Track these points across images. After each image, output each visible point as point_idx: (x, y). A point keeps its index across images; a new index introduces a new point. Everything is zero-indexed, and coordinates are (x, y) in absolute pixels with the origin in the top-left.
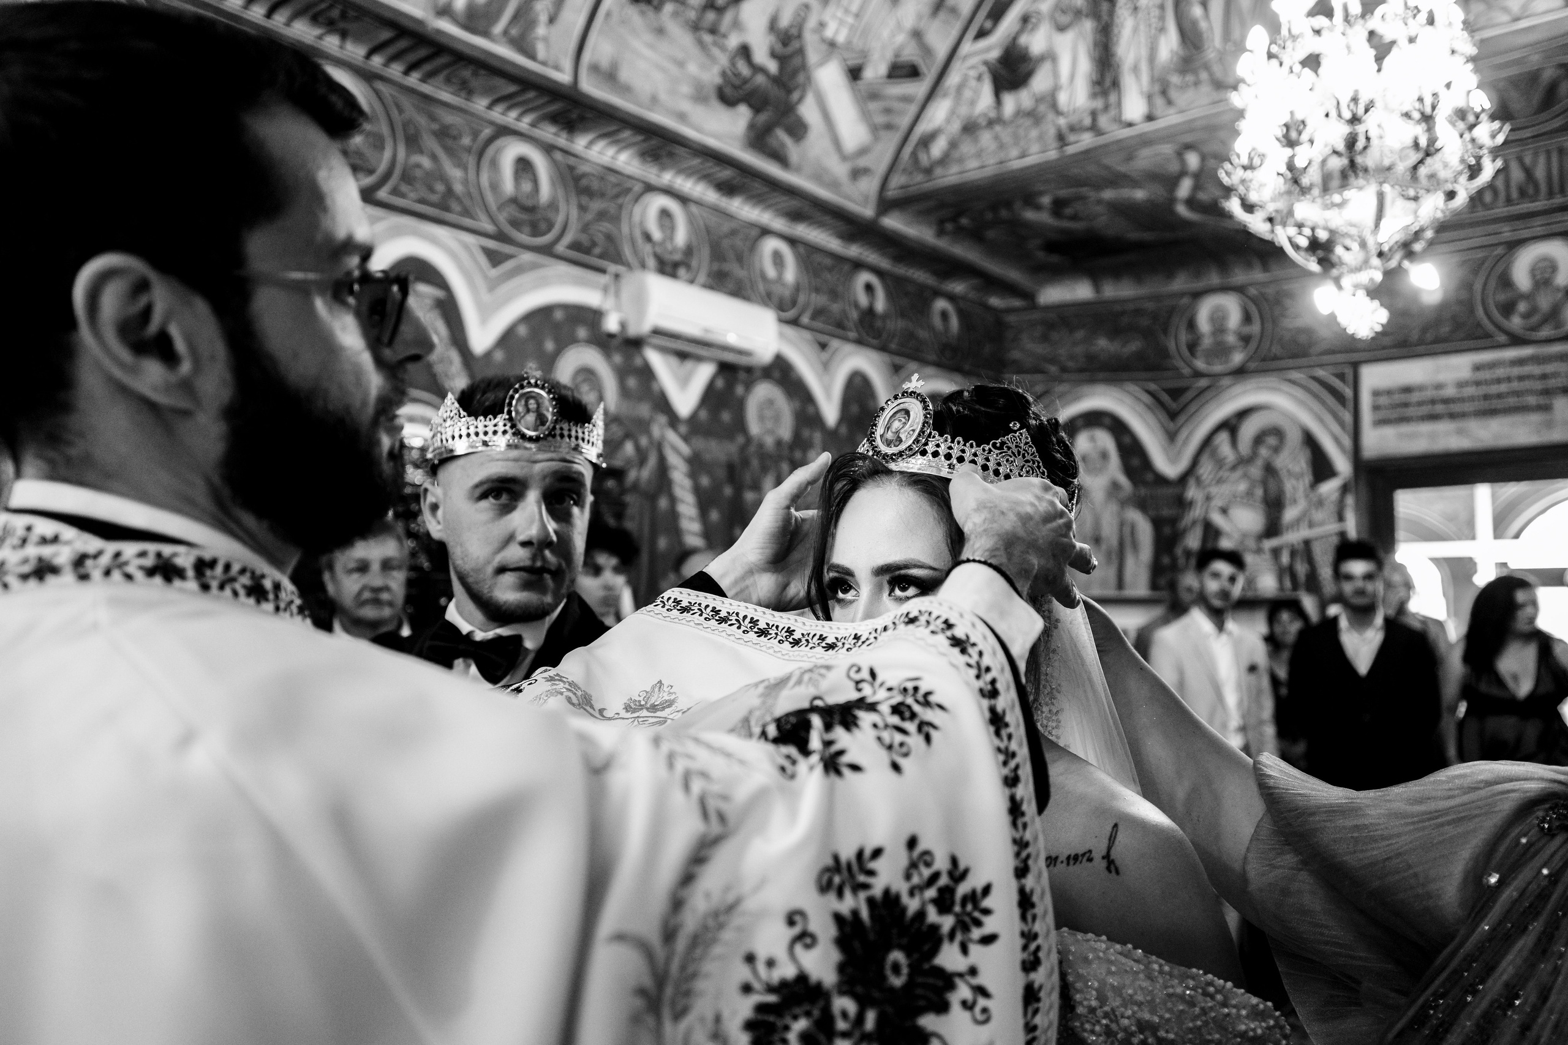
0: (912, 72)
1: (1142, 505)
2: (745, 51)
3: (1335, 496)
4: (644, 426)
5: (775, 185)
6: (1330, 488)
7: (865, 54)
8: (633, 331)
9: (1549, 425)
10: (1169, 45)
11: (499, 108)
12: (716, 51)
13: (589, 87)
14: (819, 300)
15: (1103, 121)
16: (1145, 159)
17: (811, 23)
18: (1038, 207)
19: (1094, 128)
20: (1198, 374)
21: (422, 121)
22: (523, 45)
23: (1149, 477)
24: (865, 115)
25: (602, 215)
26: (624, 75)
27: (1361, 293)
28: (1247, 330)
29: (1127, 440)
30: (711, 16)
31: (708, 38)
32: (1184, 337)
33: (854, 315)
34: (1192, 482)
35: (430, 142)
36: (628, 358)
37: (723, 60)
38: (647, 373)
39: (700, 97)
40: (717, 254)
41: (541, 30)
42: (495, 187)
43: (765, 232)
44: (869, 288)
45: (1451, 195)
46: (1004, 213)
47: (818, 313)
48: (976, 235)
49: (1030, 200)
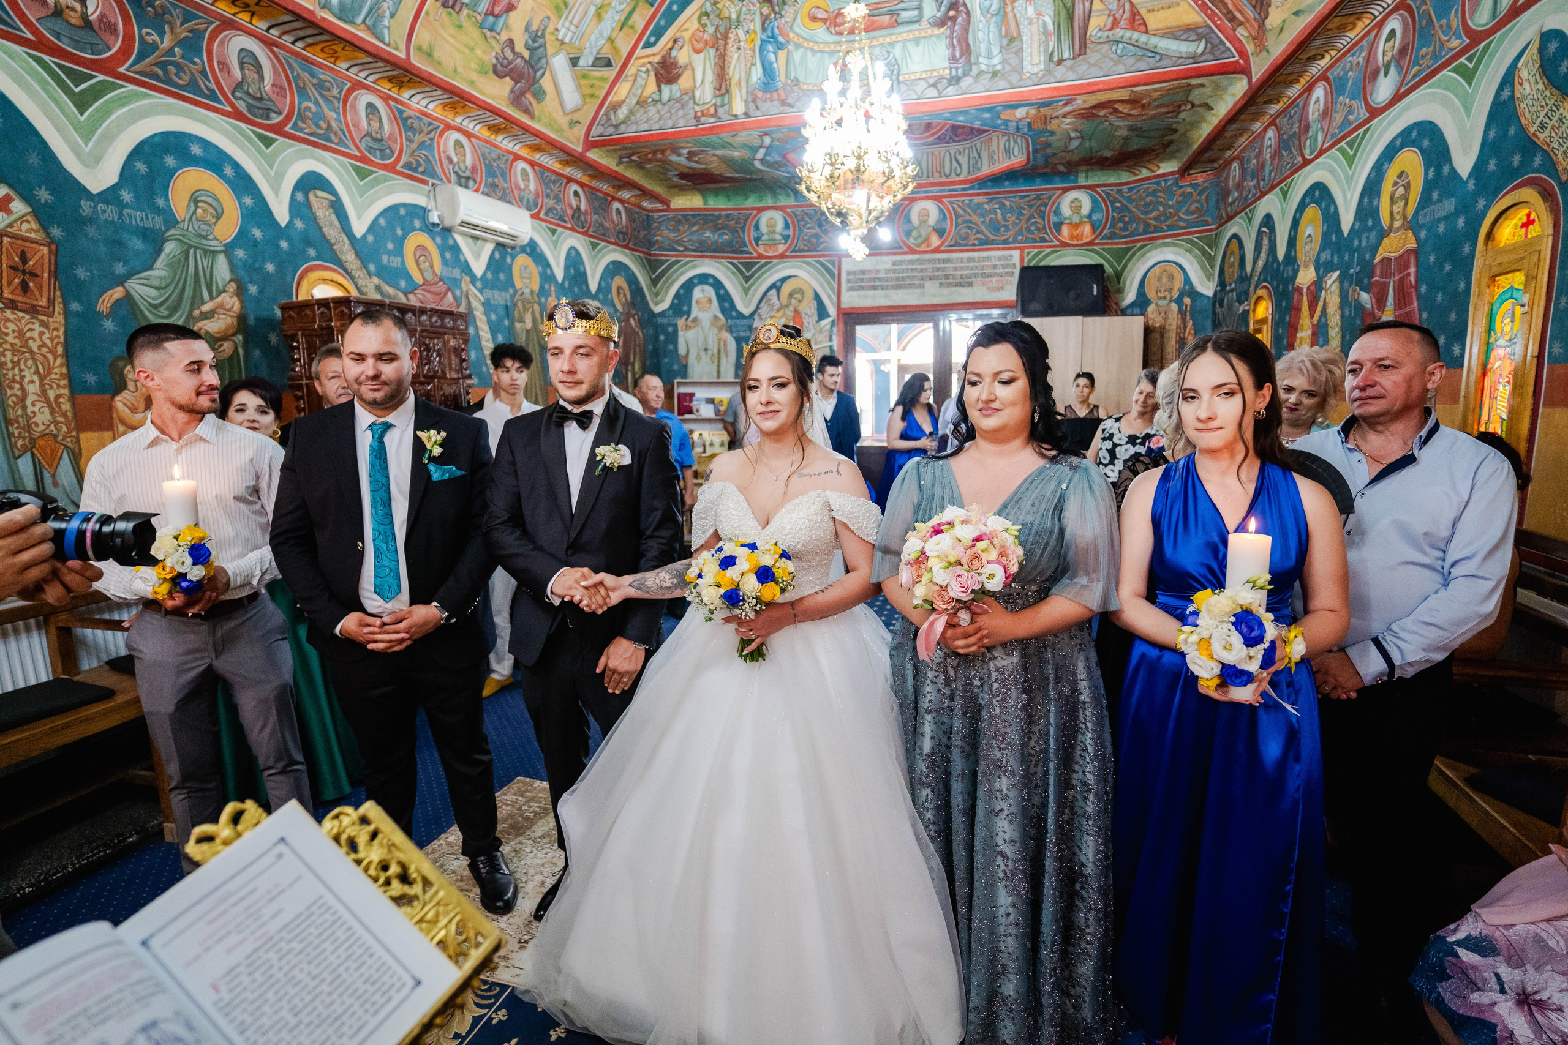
0: (609, 64)
1: (730, 330)
2: (511, 43)
3: (828, 327)
4: (457, 282)
5: (526, 129)
6: (826, 322)
7: (581, 50)
8: (447, 223)
9: (923, 295)
10: (757, 73)
11: (354, 70)
12: (493, 42)
13: (417, 61)
14: (551, 202)
15: (721, 111)
16: (743, 137)
17: (550, 29)
18: (679, 155)
19: (715, 115)
20: (761, 256)
21: (306, 76)
22: (373, 30)
23: (734, 314)
24: (579, 87)
25: (422, 145)
26: (436, 54)
27: (858, 240)
28: (786, 233)
29: (722, 292)
30: (491, 19)
31: (488, 34)
32: (753, 234)
33: (570, 212)
34: (756, 317)
35: (313, 92)
36: (445, 239)
37: (498, 48)
38: (456, 249)
39: (482, 72)
40: (491, 173)
41: (386, 22)
42: (356, 125)
43: (517, 157)
44: (576, 194)
45: (895, 196)
46: (659, 156)
47: (549, 211)
48: (640, 166)
49: (675, 150)
